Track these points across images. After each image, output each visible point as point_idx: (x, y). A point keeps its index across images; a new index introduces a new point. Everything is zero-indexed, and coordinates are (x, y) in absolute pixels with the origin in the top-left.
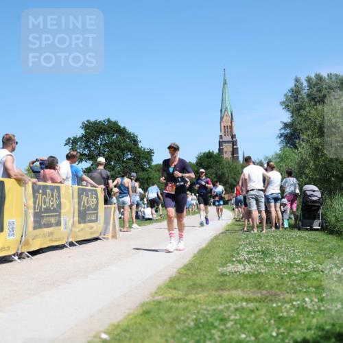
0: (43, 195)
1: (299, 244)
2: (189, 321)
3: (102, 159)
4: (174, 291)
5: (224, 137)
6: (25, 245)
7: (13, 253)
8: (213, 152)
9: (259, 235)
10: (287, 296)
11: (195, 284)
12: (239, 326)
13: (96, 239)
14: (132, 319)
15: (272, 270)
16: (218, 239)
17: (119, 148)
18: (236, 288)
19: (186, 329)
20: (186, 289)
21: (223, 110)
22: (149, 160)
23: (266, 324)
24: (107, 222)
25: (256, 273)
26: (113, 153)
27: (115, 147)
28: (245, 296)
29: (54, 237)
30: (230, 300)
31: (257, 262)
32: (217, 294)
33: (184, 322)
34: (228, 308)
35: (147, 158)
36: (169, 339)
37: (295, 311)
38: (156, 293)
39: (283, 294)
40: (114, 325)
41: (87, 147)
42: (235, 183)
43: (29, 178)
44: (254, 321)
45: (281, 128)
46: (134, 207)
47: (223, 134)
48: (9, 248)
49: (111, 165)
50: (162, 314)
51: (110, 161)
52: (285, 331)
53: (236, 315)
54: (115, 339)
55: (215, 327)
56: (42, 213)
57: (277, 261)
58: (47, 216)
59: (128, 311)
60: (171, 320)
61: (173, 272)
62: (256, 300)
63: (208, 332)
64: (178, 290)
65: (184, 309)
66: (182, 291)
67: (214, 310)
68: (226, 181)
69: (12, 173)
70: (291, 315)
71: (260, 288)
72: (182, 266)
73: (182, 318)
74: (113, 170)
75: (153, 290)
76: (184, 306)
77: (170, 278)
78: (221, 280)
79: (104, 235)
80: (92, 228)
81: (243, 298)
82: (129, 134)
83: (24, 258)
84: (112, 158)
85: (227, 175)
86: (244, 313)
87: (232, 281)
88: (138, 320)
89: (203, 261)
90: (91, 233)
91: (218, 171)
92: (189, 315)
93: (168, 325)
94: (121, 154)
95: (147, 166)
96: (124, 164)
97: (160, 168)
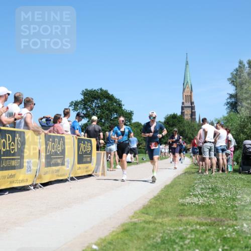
0: (52, 142)
1: (240, 184)
2: (157, 238)
3: (95, 118)
4: (147, 216)
5: (185, 103)
6: (38, 178)
7: (30, 184)
8: (177, 114)
9: (210, 176)
10: (230, 222)
11: (161, 211)
12: (194, 243)
13: (90, 176)
14: (115, 235)
15: (219, 202)
16: (179, 179)
17: (108, 109)
18: (192, 215)
19: (155, 244)
20: (155, 214)
21: (185, 84)
22: (130, 119)
23: (214, 242)
24: (98, 164)
25: (207, 204)
26: (103, 113)
27: (106, 109)
28: (199, 221)
29: (60, 173)
30: (188, 223)
31: (208, 196)
32: (178, 218)
33: (154, 238)
34: (186, 229)
35: (128, 118)
37: (236, 233)
38: (133, 217)
39: (227, 220)
40: (102, 239)
41: (85, 108)
42: (192, 137)
43: (43, 130)
44: (205, 240)
45: (228, 98)
47: (184, 101)
48: (27, 180)
49: (102, 122)
50: (137, 232)
51: (101, 119)
52: (228, 248)
53: (191, 235)
54: (103, 250)
55: (176, 243)
56: (52, 155)
57: (223, 195)
58: (55, 158)
59: (113, 229)
60: (144, 237)
61: (145, 202)
62: (206, 224)
63: (171, 247)
64: (149, 215)
65: (153, 229)
66: (152, 216)
67: (176, 231)
68: (186, 135)
69: (30, 126)
70: (233, 236)
71: (210, 216)
72: (152, 197)
73: (152, 236)
74: (104, 125)
75: (131, 215)
76: (154, 227)
77: (144, 206)
78: (181, 208)
79: (96, 173)
80: (87, 167)
81: (197, 222)
82: (116, 99)
83: (38, 188)
84: (103, 117)
85: (187, 131)
86: (198, 234)
87: (189, 209)
88: (120, 236)
89: (168, 194)
90: (87, 172)
91: (180, 128)
92: (157, 234)
93: (142, 240)
94: (110, 114)
95: (129, 123)
96: (112, 122)
97: (138, 125)
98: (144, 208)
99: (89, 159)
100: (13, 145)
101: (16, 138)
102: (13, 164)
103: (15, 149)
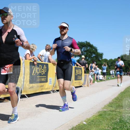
2: (117, 119)
3: (83, 56)
4: (111, 107)
6: (55, 88)
7: (51, 90)
11: (119, 105)
13: (81, 86)
14: (95, 117)
16: (128, 89)
19: (116, 122)
20: (116, 107)
22: (102, 57)
24: (85, 80)
26: (88, 54)
27: (89, 52)
33: (115, 120)
35: (101, 56)
36: (109, 126)
38: (104, 108)
40: (88, 119)
46: (96, 75)
48: (49, 88)
49: (87, 58)
50: (107, 116)
51: (86, 57)
54: (89, 124)
59: (93, 114)
60: (110, 119)
61: (110, 100)
63: (124, 124)
64: (113, 107)
65: (115, 115)
69: (51, 61)
72: (114, 98)
75: (103, 107)
76: (115, 114)
77: (109, 102)
79: (84, 85)
80: (80, 82)
82: (94, 47)
83: (55, 92)
88: (97, 118)
89: (122, 97)
90: (79, 84)
91: (129, 62)
92: (117, 117)
94: (91, 55)
95: (101, 59)
96: (92, 59)
97: (106, 60)
98: (109, 104)
99: (80, 78)
100: (42, 71)
101: (44, 67)
102: (43, 80)
103: (43, 72)
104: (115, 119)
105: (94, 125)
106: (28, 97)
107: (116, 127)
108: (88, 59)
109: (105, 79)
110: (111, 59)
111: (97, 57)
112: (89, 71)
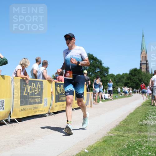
0: (59, 87)
2: (124, 146)
3: (86, 72)
4: (118, 132)
5: (142, 61)
6: (51, 110)
7: (47, 112)
8: (137, 69)
11: (128, 129)
12: (148, 149)
14: (99, 144)
16: (139, 109)
17: (94, 66)
19: (123, 149)
20: (123, 131)
21: (142, 49)
22: (107, 72)
26: (91, 69)
27: (92, 66)
29: (64, 106)
30: (144, 137)
32: (138, 134)
34: (143, 140)
35: (106, 71)
36: (115, 153)
38: (110, 132)
40: (91, 146)
42: (147, 83)
47: (142, 60)
48: (45, 110)
49: (89, 74)
50: (112, 142)
51: (89, 72)
53: (146, 144)
54: (91, 152)
55: (137, 149)
56: (59, 95)
58: (61, 97)
59: (97, 140)
60: (116, 145)
61: (117, 123)
63: (133, 151)
64: (120, 131)
65: (122, 140)
67: (137, 141)
69: (46, 77)
72: (122, 120)
74: (91, 76)
75: (108, 131)
76: (123, 139)
77: (116, 126)
78: (140, 127)
79: (87, 106)
81: (150, 136)
82: (98, 60)
83: (51, 115)
84: (90, 71)
85: (144, 79)
86: (150, 143)
87: (145, 128)
88: (102, 144)
89: (132, 119)
91: (139, 77)
92: (125, 143)
93: (115, 147)
94: (94, 69)
95: (107, 75)
96: (96, 74)
97: (112, 76)
98: (116, 127)
101: (38, 85)
102: (36, 101)
104: (122, 145)
105: (98, 152)
106: (19, 122)
107: (123, 155)
108: (91, 75)
109: (112, 98)
110: (119, 75)
111: (102, 72)
112: (92, 89)
